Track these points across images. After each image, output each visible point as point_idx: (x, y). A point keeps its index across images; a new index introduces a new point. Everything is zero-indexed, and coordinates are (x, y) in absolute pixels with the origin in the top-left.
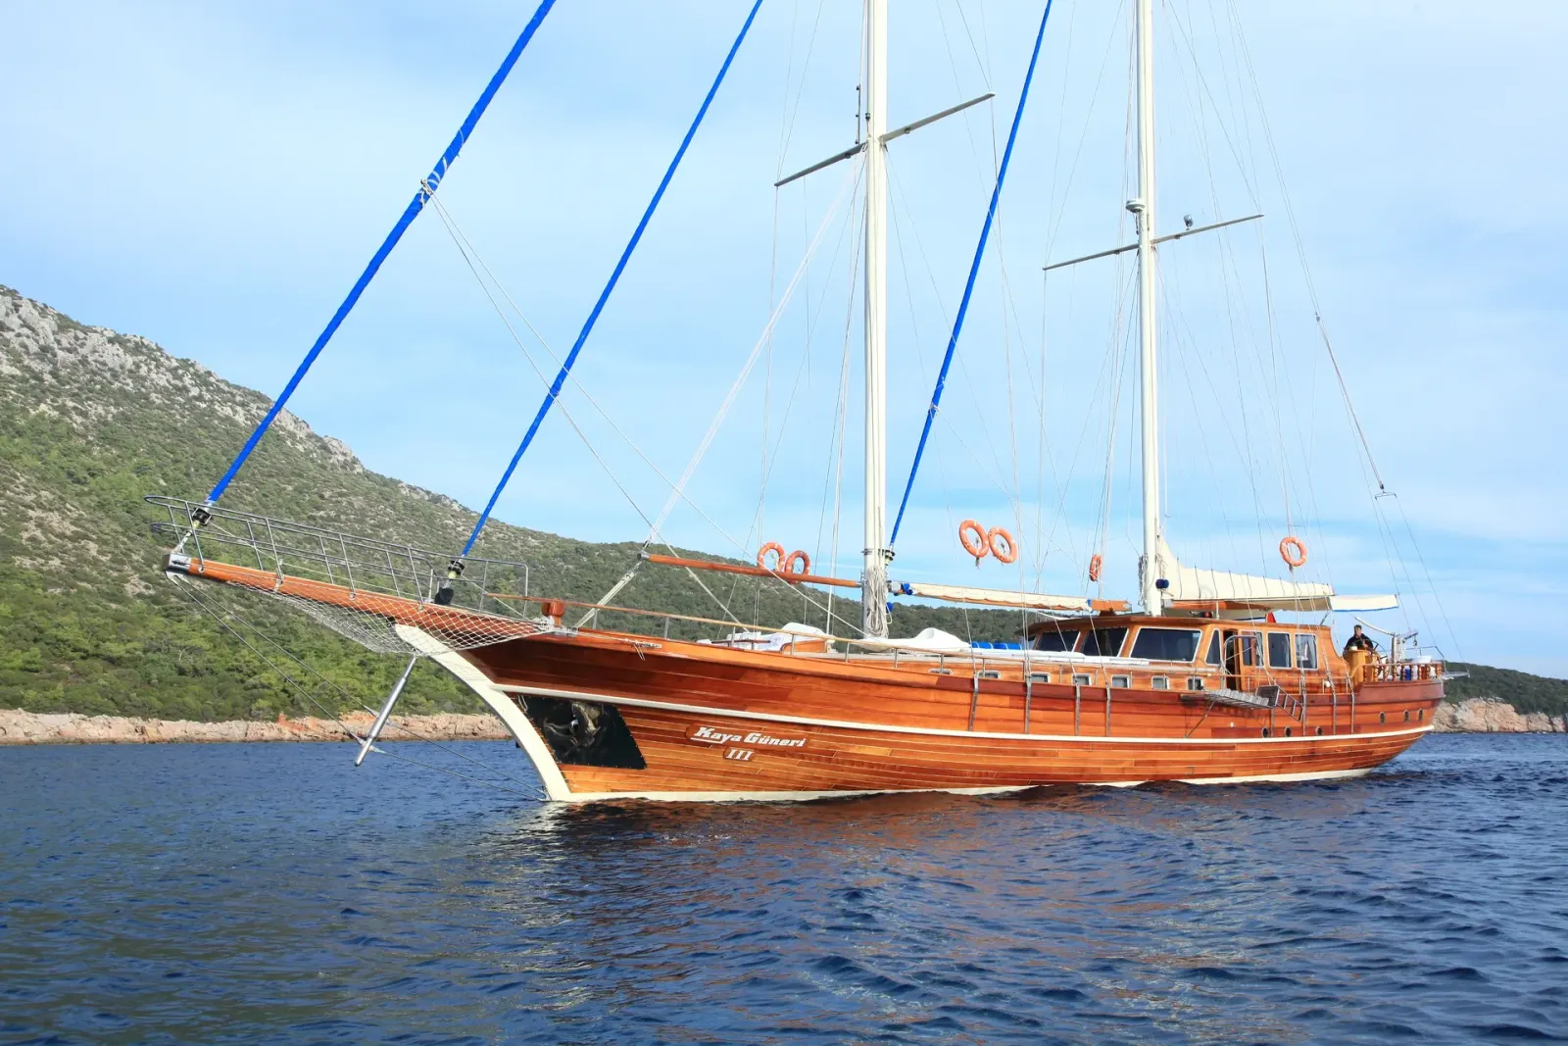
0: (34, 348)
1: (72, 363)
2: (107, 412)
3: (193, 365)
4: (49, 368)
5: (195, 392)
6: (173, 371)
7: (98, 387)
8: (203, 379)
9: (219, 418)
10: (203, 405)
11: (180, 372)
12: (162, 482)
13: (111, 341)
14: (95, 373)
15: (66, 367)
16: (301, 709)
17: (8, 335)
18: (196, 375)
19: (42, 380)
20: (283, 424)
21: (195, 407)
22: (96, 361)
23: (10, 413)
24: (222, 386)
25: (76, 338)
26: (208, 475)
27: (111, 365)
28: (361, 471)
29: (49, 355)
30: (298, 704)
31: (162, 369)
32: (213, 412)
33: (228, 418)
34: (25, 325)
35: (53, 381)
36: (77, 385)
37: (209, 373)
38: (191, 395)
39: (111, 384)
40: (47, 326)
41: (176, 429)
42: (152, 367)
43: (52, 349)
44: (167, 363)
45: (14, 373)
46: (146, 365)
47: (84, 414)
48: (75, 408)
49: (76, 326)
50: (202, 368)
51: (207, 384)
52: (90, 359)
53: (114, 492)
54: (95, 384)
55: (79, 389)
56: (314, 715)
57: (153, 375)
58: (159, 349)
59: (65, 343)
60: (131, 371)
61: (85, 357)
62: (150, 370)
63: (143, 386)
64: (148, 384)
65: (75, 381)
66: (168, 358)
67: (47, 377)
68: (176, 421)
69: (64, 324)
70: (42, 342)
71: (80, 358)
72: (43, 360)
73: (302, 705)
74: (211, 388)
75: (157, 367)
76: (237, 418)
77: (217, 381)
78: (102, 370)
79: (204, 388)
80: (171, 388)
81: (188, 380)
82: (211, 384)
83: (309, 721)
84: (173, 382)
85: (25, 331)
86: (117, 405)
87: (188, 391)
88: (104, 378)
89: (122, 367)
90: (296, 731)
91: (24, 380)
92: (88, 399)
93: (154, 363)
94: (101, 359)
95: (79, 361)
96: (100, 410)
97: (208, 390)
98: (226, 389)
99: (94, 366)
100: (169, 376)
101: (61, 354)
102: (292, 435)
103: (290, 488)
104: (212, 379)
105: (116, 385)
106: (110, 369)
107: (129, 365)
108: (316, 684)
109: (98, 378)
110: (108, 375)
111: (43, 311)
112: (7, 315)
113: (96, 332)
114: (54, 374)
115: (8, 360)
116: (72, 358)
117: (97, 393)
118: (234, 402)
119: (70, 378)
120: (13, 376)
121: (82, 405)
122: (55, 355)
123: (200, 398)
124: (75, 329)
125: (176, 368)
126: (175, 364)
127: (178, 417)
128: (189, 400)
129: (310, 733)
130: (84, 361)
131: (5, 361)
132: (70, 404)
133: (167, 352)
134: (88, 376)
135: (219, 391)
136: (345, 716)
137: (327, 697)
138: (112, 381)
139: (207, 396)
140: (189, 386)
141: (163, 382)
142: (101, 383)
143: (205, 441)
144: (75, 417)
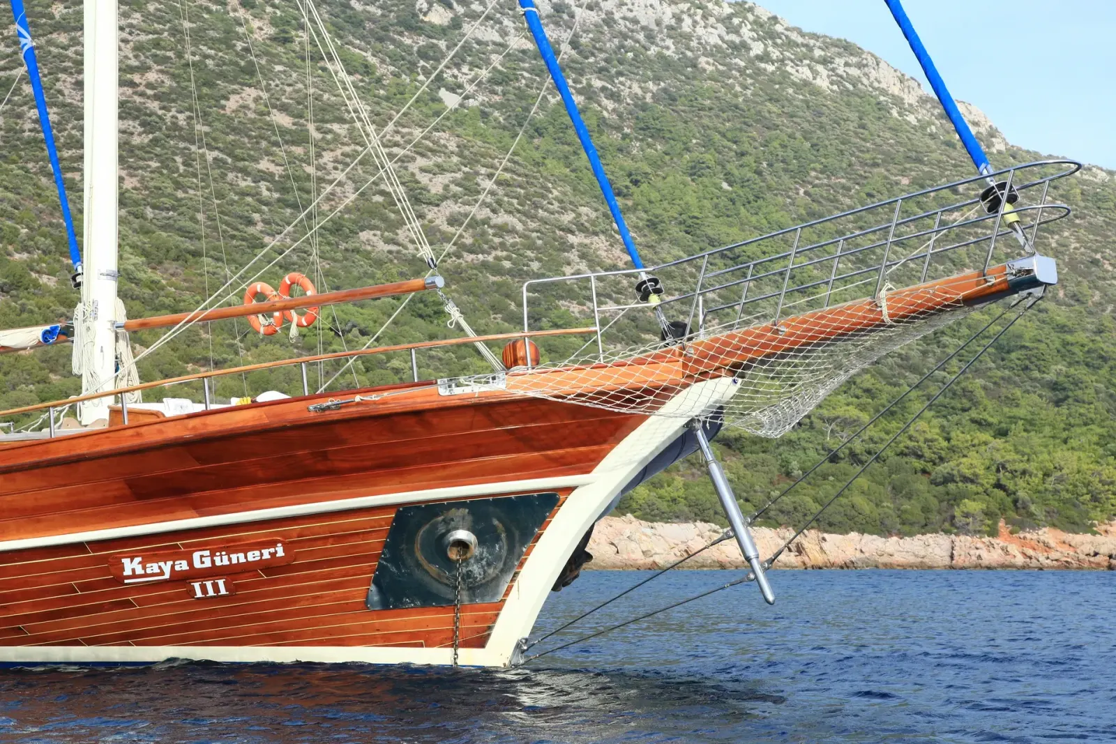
1: (596, 26)
2: (645, 90)
3: (751, 10)
5: (757, 49)
6: (726, 20)
7: (630, 55)
8: (766, 29)
9: (794, 84)
10: (770, 68)
11: (736, 21)
12: (725, 186)
14: (625, 37)
15: (587, 31)
16: (1031, 515)
18: (757, 23)
20: (883, 85)
21: (760, 72)
22: (624, 18)
23: (524, 103)
24: (794, 36)
26: (785, 170)
27: (644, 23)
28: (1002, 147)
29: (565, 17)
30: (1025, 507)
31: (712, 20)
32: (786, 75)
33: (806, 83)
35: (573, 52)
36: (603, 55)
38: (752, 54)
39: (647, 49)
41: (737, 107)
42: (698, 18)
43: (568, 6)
45: (525, 47)
46: (690, 15)
47: (615, 97)
48: (603, 89)
50: (764, 13)
51: (772, 35)
52: (617, 16)
53: (665, 204)
54: (626, 52)
55: (606, 60)
56: (1054, 526)
57: (700, 31)
60: (670, 28)
61: (610, 13)
62: (695, 23)
63: (689, 49)
64: (694, 44)
65: (601, 50)
68: (736, 96)
71: (603, 16)
72: (557, 24)
73: (1033, 508)
74: (779, 41)
75: (704, 17)
76: (818, 82)
77: (787, 29)
78: (632, 31)
79: (770, 42)
80: (725, 46)
81: (747, 32)
82: (779, 35)
83: (1048, 534)
84: (727, 38)
86: (657, 79)
87: (749, 49)
88: (637, 41)
89: (658, 23)
90: (1030, 552)
92: (620, 74)
93: (700, 12)
94: (630, 15)
95: (604, 20)
96: (636, 89)
97: (775, 45)
98: (800, 40)
99: (622, 26)
100: (721, 29)
102: (898, 101)
103: (905, 181)
104: (779, 28)
105: (653, 50)
106: (643, 28)
107: (668, 20)
108: (1047, 475)
109: (629, 42)
110: (641, 36)
114: (574, 44)
115: (516, 29)
116: (593, 17)
117: (631, 65)
118: (812, 59)
119: (594, 47)
120: (524, 52)
121: (613, 83)
122: (572, 16)
123: (765, 57)
125: (730, 17)
127: (738, 89)
128: (751, 62)
129: (1054, 555)
130: (609, 21)
131: (513, 31)
132: (597, 84)
134: (616, 41)
135: (791, 44)
136: (1103, 527)
137: (1068, 496)
138: (648, 44)
139: (775, 54)
140: (749, 41)
141: (714, 40)
142: (632, 49)
143: (778, 121)
144: (605, 102)
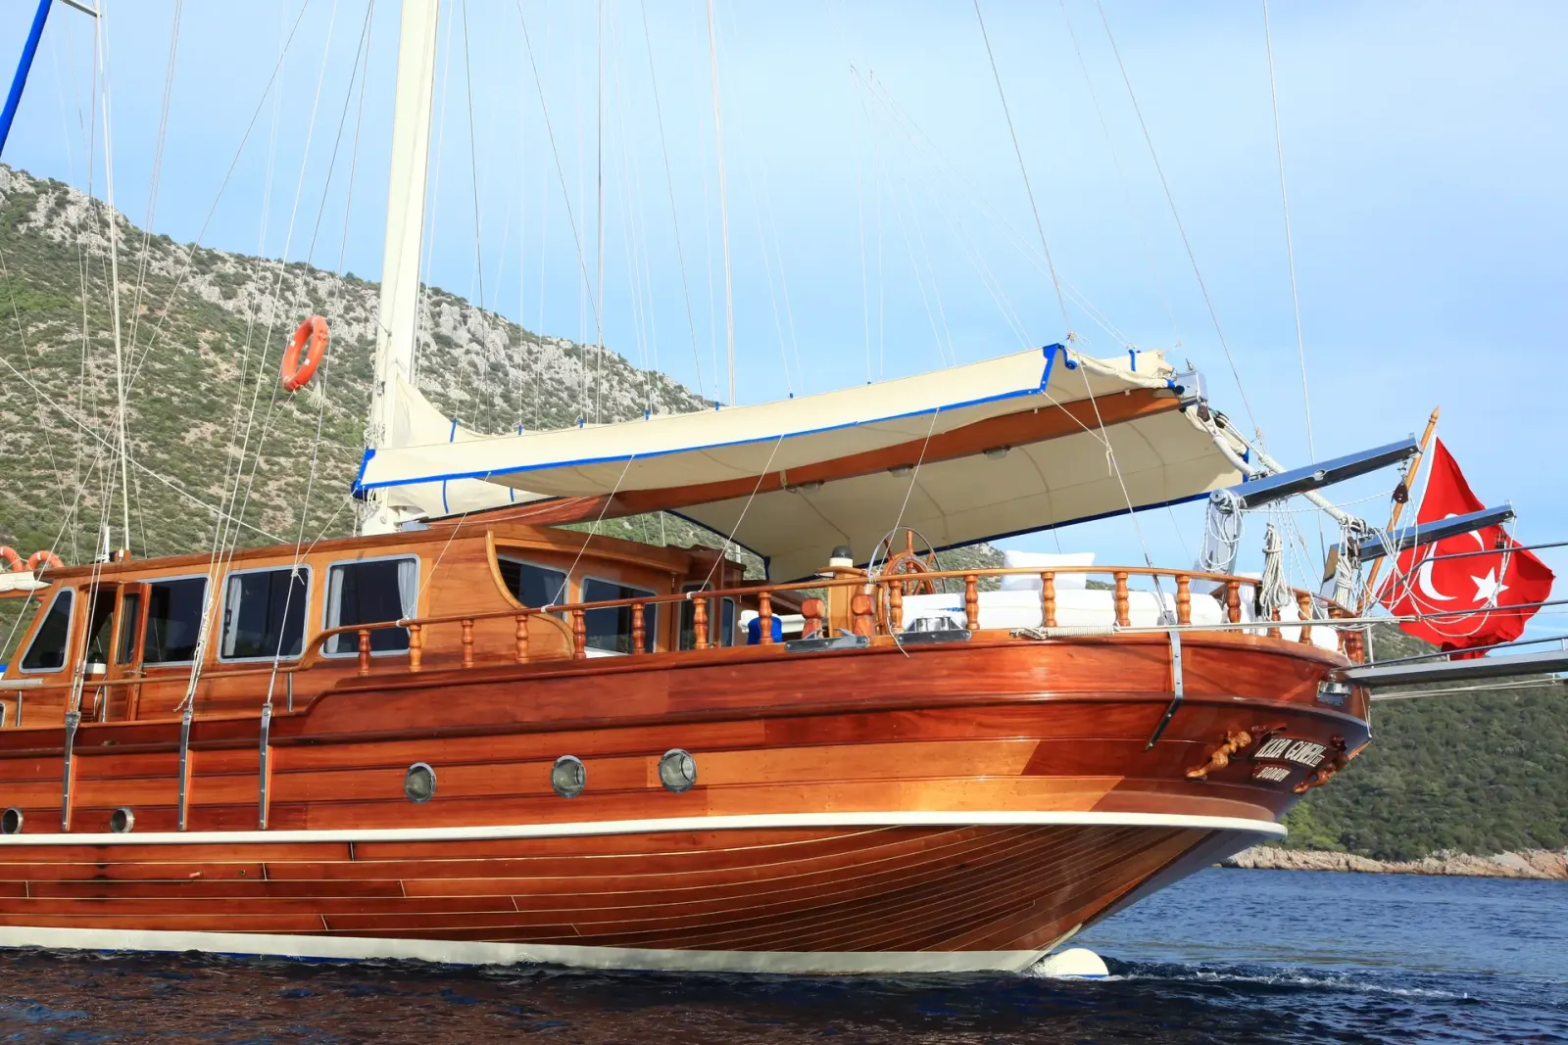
0: (483, 366)
4: (499, 390)
13: (568, 353)
17: (456, 352)
19: (492, 405)
25: (530, 352)
34: (474, 339)
37: (680, 388)
40: (497, 338)
44: (631, 377)
49: (530, 337)
58: (622, 361)
59: (517, 359)
66: (632, 371)
67: (498, 401)
69: (516, 335)
70: (492, 359)
85: (475, 347)
91: (473, 406)
101: (513, 372)
111: (494, 321)
112: (455, 328)
113: (551, 343)
124: (529, 341)
126: (640, 378)
133: (631, 364)
